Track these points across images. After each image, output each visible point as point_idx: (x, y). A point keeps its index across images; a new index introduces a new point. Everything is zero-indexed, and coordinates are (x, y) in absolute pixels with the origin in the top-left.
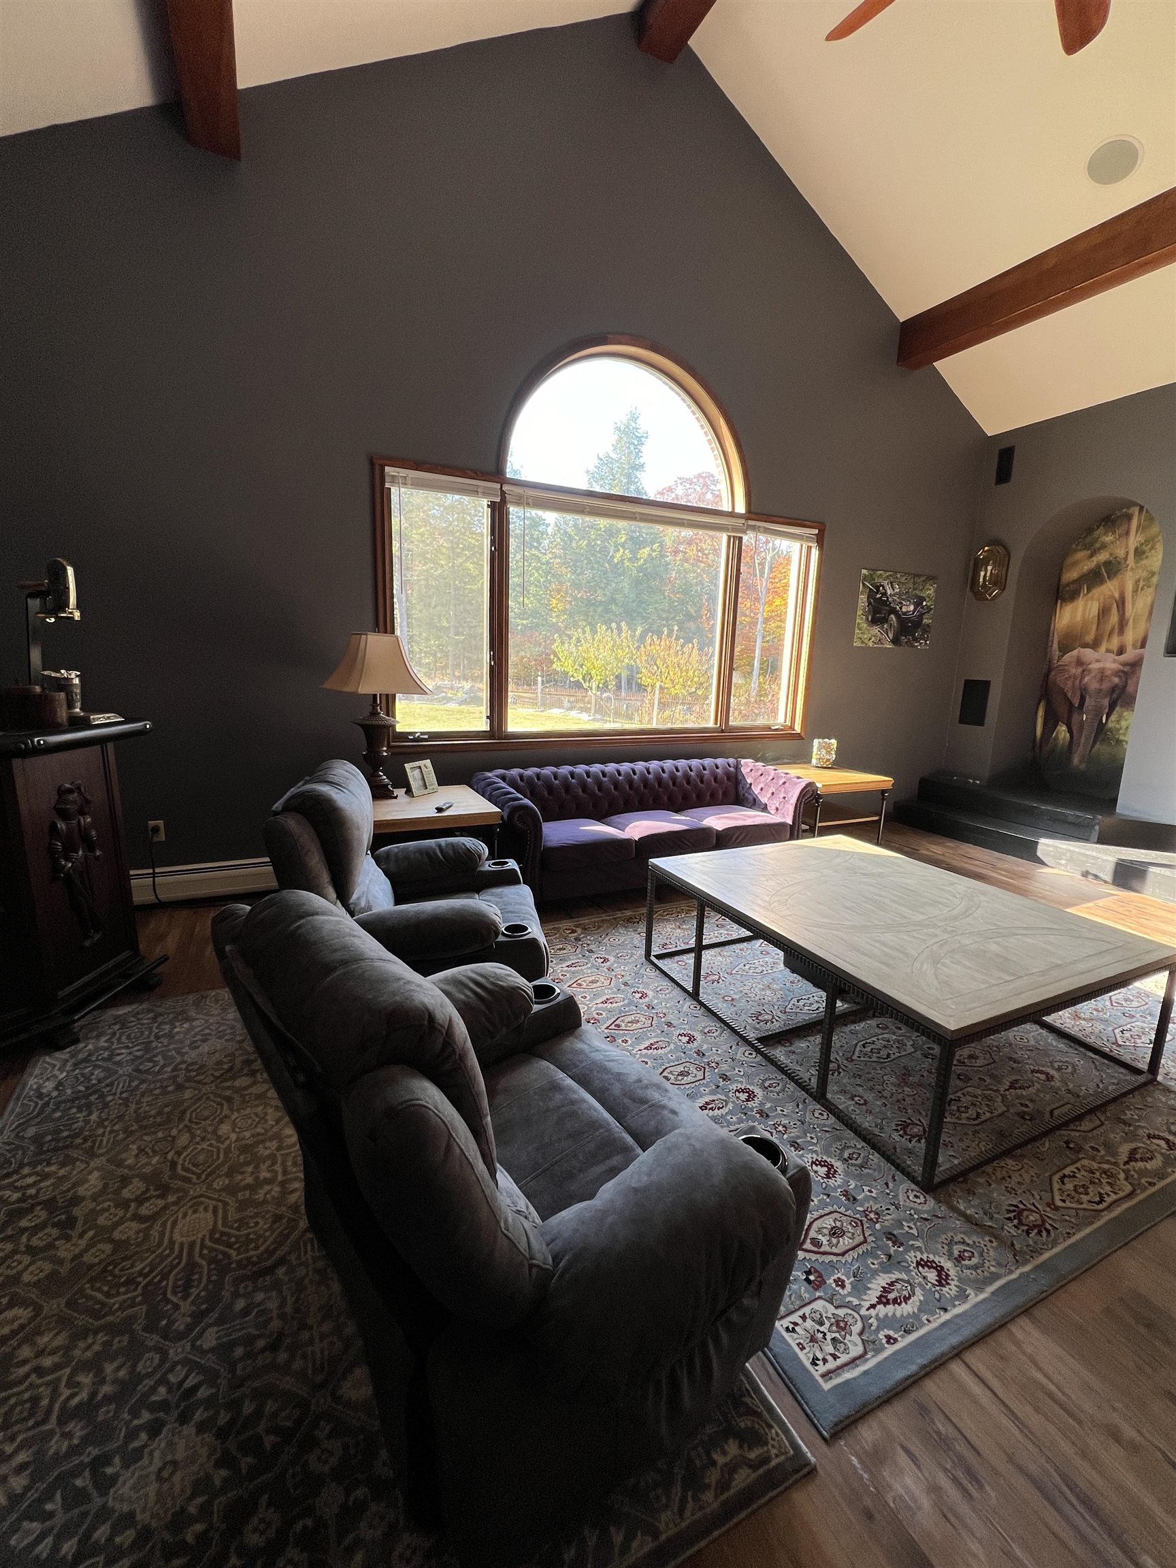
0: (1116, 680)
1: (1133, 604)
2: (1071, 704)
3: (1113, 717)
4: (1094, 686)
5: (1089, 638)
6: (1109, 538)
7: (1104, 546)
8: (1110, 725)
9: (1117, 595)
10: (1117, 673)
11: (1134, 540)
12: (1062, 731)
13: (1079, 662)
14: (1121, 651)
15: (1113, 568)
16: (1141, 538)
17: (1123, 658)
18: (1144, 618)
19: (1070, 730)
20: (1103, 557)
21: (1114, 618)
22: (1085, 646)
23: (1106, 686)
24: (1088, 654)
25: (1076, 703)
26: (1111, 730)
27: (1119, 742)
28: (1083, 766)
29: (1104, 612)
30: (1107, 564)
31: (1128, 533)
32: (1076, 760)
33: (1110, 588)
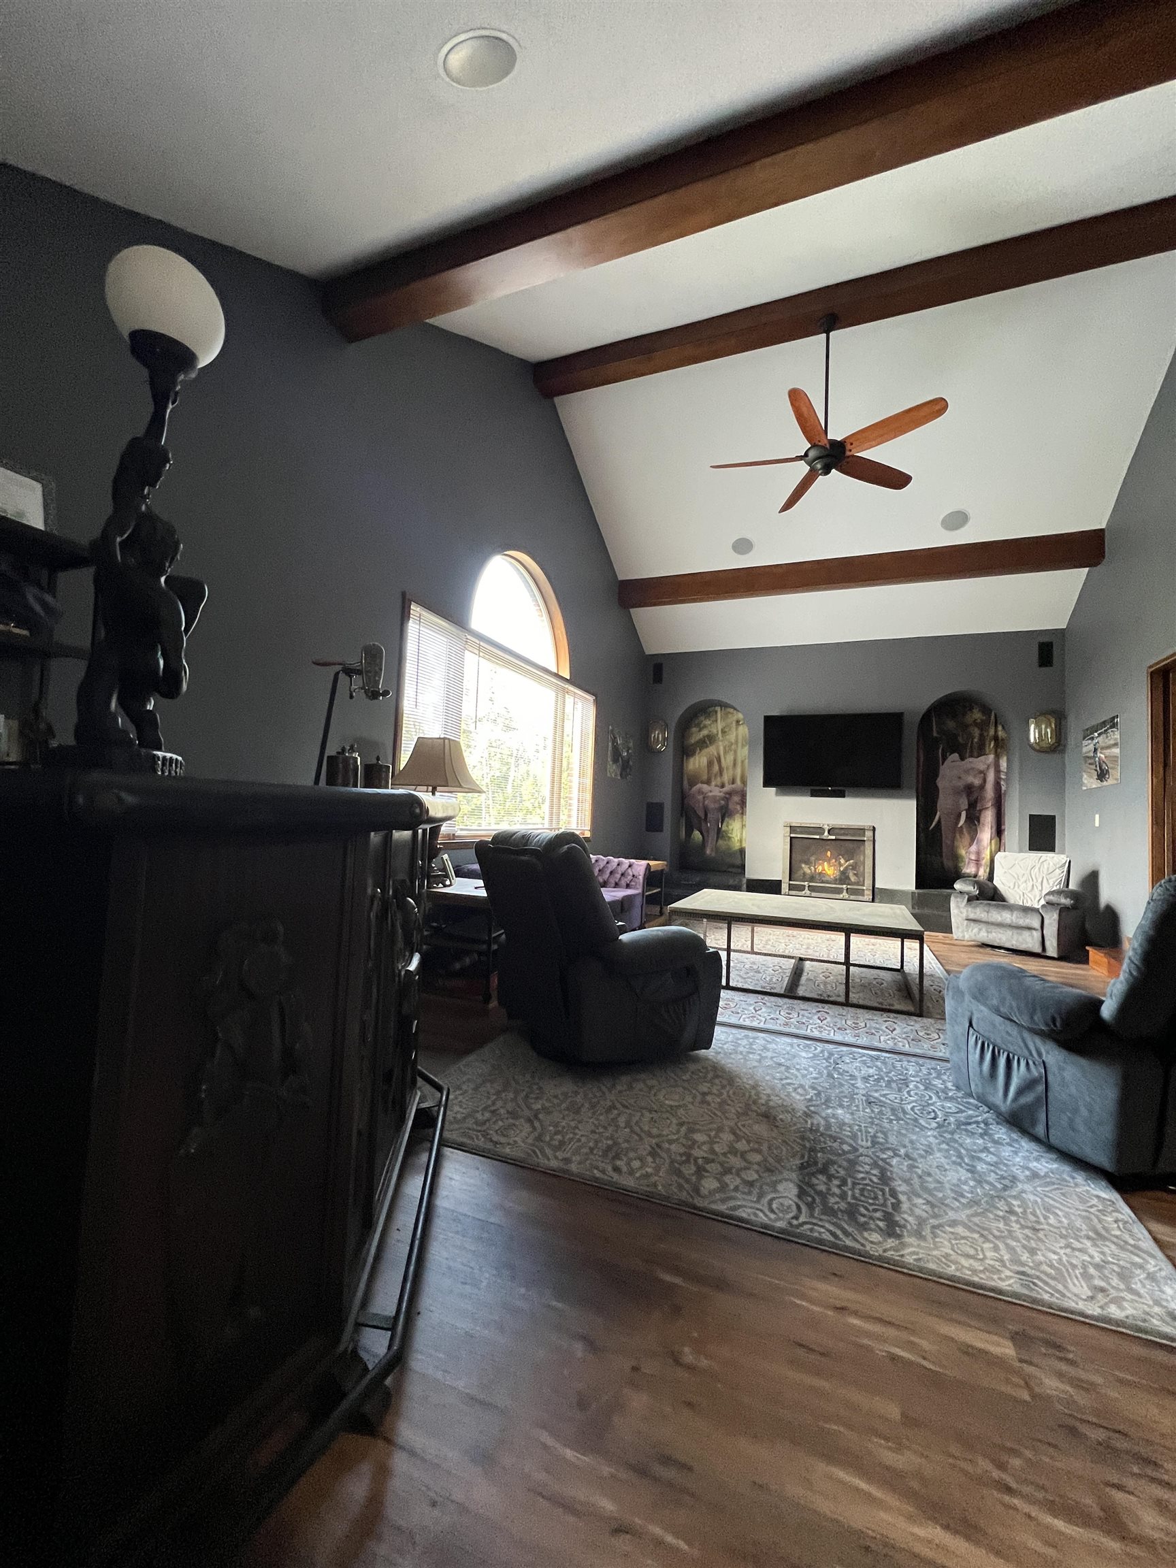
0: (723, 802)
1: (725, 758)
2: (700, 818)
3: (725, 824)
4: (712, 806)
5: (705, 777)
6: (707, 722)
7: (705, 727)
8: (723, 829)
9: (716, 754)
10: (721, 799)
11: (720, 725)
12: (697, 835)
13: (700, 792)
15: (710, 740)
16: (724, 724)
17: (724, 789)
18: (731, 768)
19: (702, 833)
20: (705, 732)
21: (716, 768)
23: (717, 806)
24: (705, 787)
25: (702, 814)
26: (724, 831)
27: (730, 838)
28: (714, 854)
29: (710, 764)
30: (708, 736)
31: (716, 721)
32: (708, 852)
33: (712, 750)
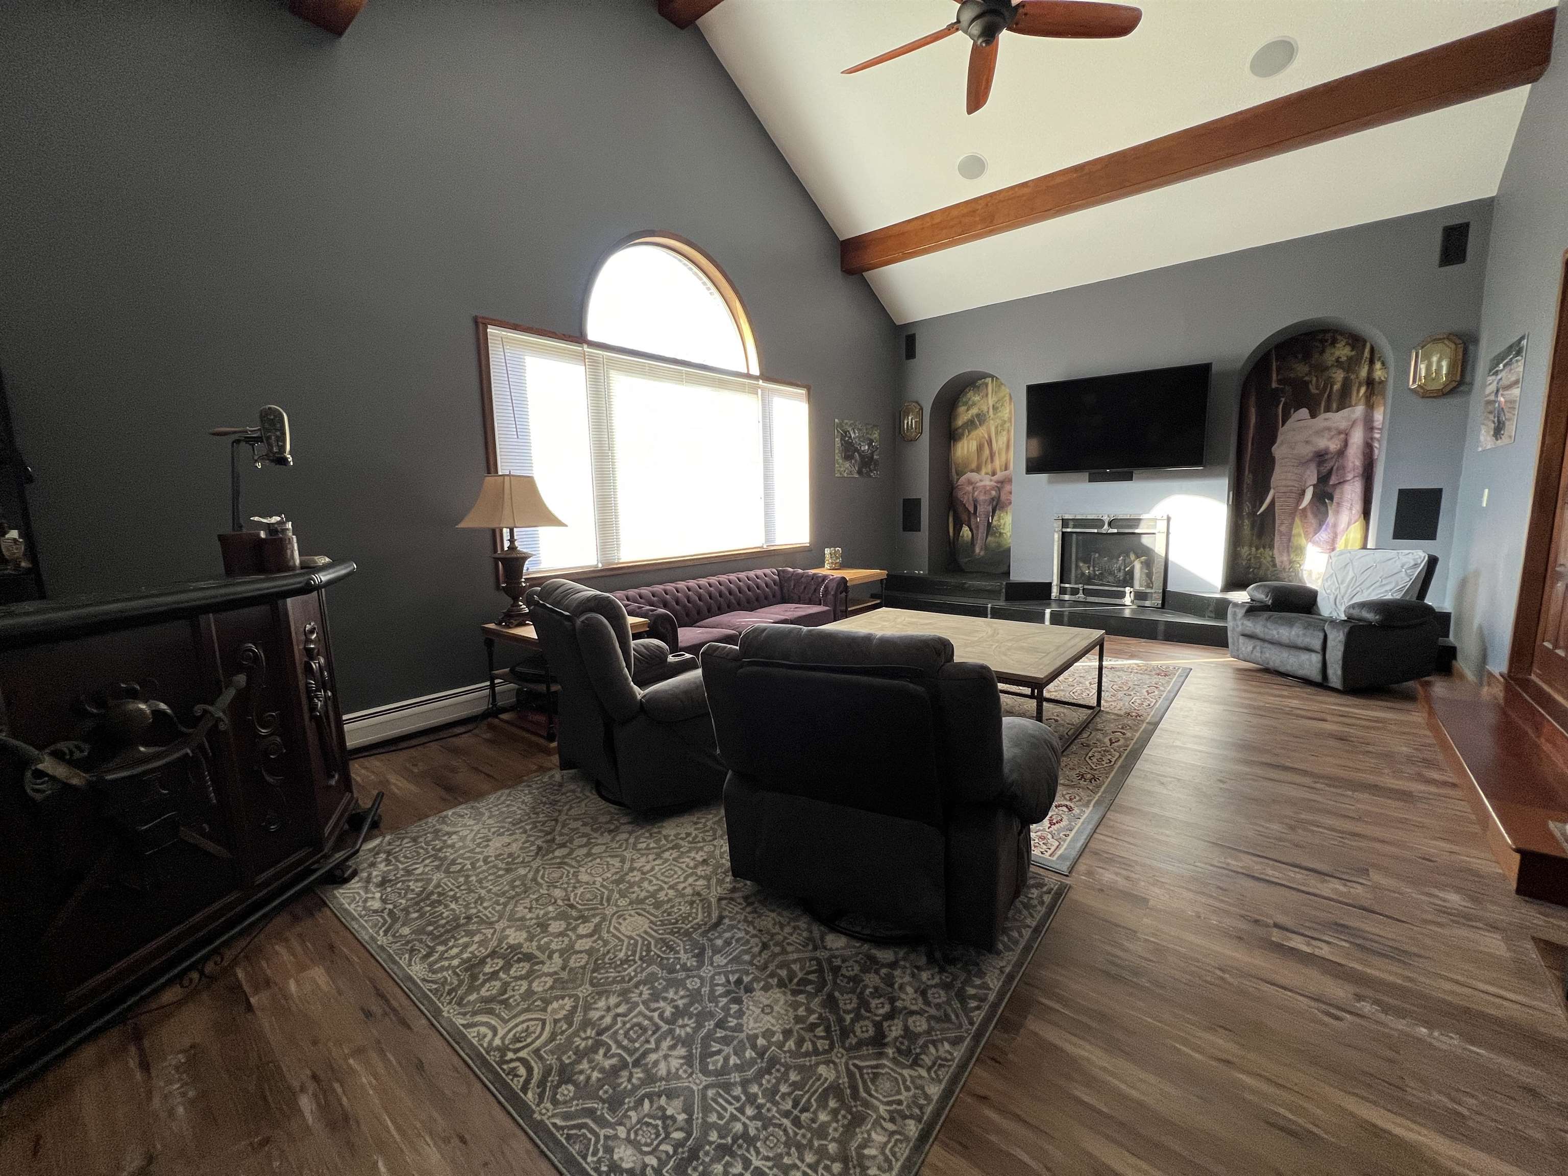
0: (994, 493)
1: (997, 441)
2: (969, 512)
4: (982, 498)
5: (974, 465)
6: (977, 398)
7: (974, 404)
8: (995, 523)
9: (986, 436)
10: (993, 488)
11: (991, 401)
12: (966, 531)
13: (970, 482)
14: (994, 474)
15: (981, 418)
16: (995, 399)
17: (995, 478)
18: (1004, 450)
19: (971, 530)
20: (974, 411)
21: (987, 452)
22: (972, 471)
23: (987, 497)
24: (974, 476)
25: (972, 510)
26: (995, 526)
27: (1001, 534)
28: (982, 553)
29: (980, 448)
30: (978, 415)
31: (987, 395)
32: (977, 550)
33: (981, 432)
